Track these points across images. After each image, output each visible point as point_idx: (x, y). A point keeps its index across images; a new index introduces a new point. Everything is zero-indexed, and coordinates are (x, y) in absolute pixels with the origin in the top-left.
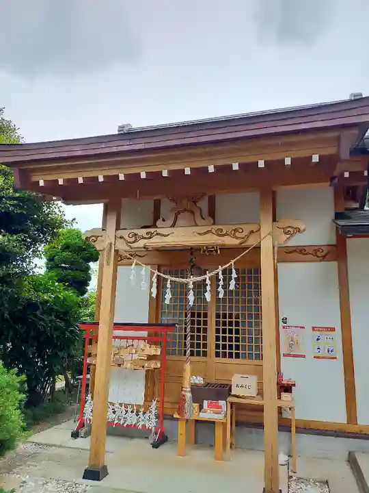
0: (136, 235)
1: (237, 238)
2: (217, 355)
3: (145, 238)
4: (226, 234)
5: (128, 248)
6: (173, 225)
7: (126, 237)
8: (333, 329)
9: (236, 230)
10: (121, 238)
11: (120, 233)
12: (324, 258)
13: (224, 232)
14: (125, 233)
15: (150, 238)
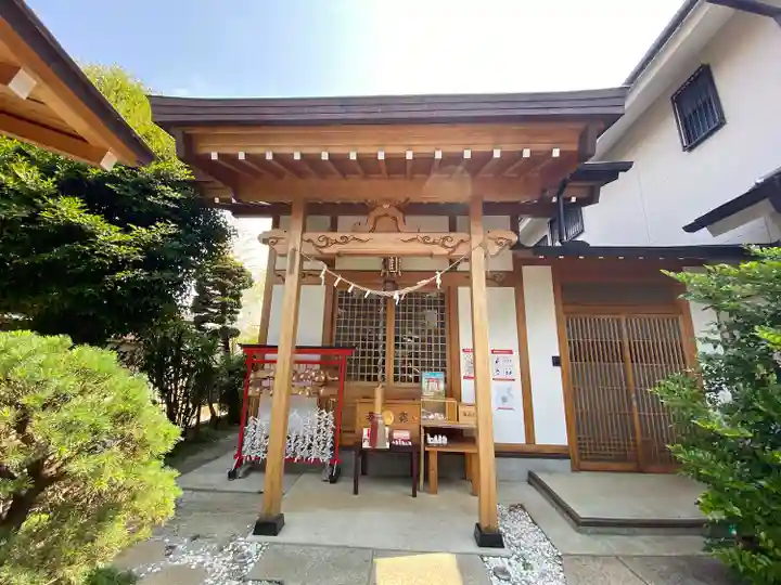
0: (327, 239)
1: (447, 247)
2: (396, 379)
3: (340, 243)
4: (434, 243)
5: (317, 253)
6: (373, 230)
7: (315, 240)
8: (511, 352)
9: (445, 239)
10: (309, 241)
11: (307, 236)
12: (502, 284)
13: (432, 240)
14: (314, 236)
15: (346, 242)
